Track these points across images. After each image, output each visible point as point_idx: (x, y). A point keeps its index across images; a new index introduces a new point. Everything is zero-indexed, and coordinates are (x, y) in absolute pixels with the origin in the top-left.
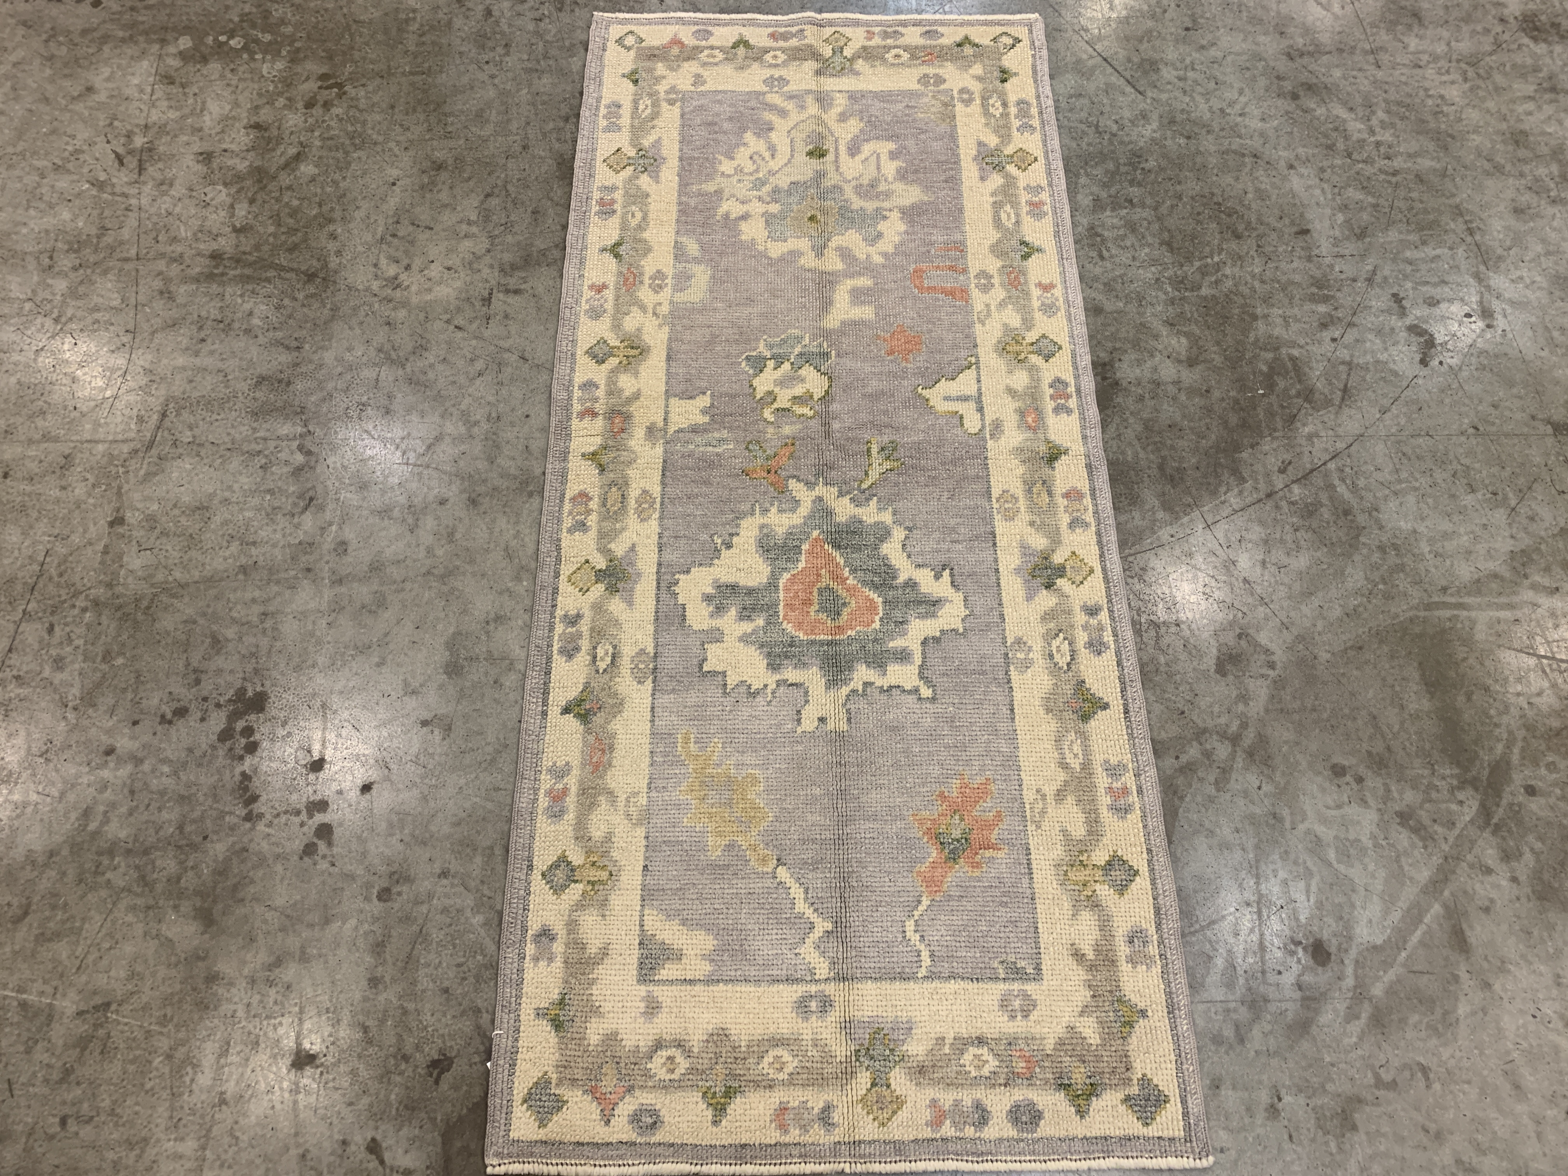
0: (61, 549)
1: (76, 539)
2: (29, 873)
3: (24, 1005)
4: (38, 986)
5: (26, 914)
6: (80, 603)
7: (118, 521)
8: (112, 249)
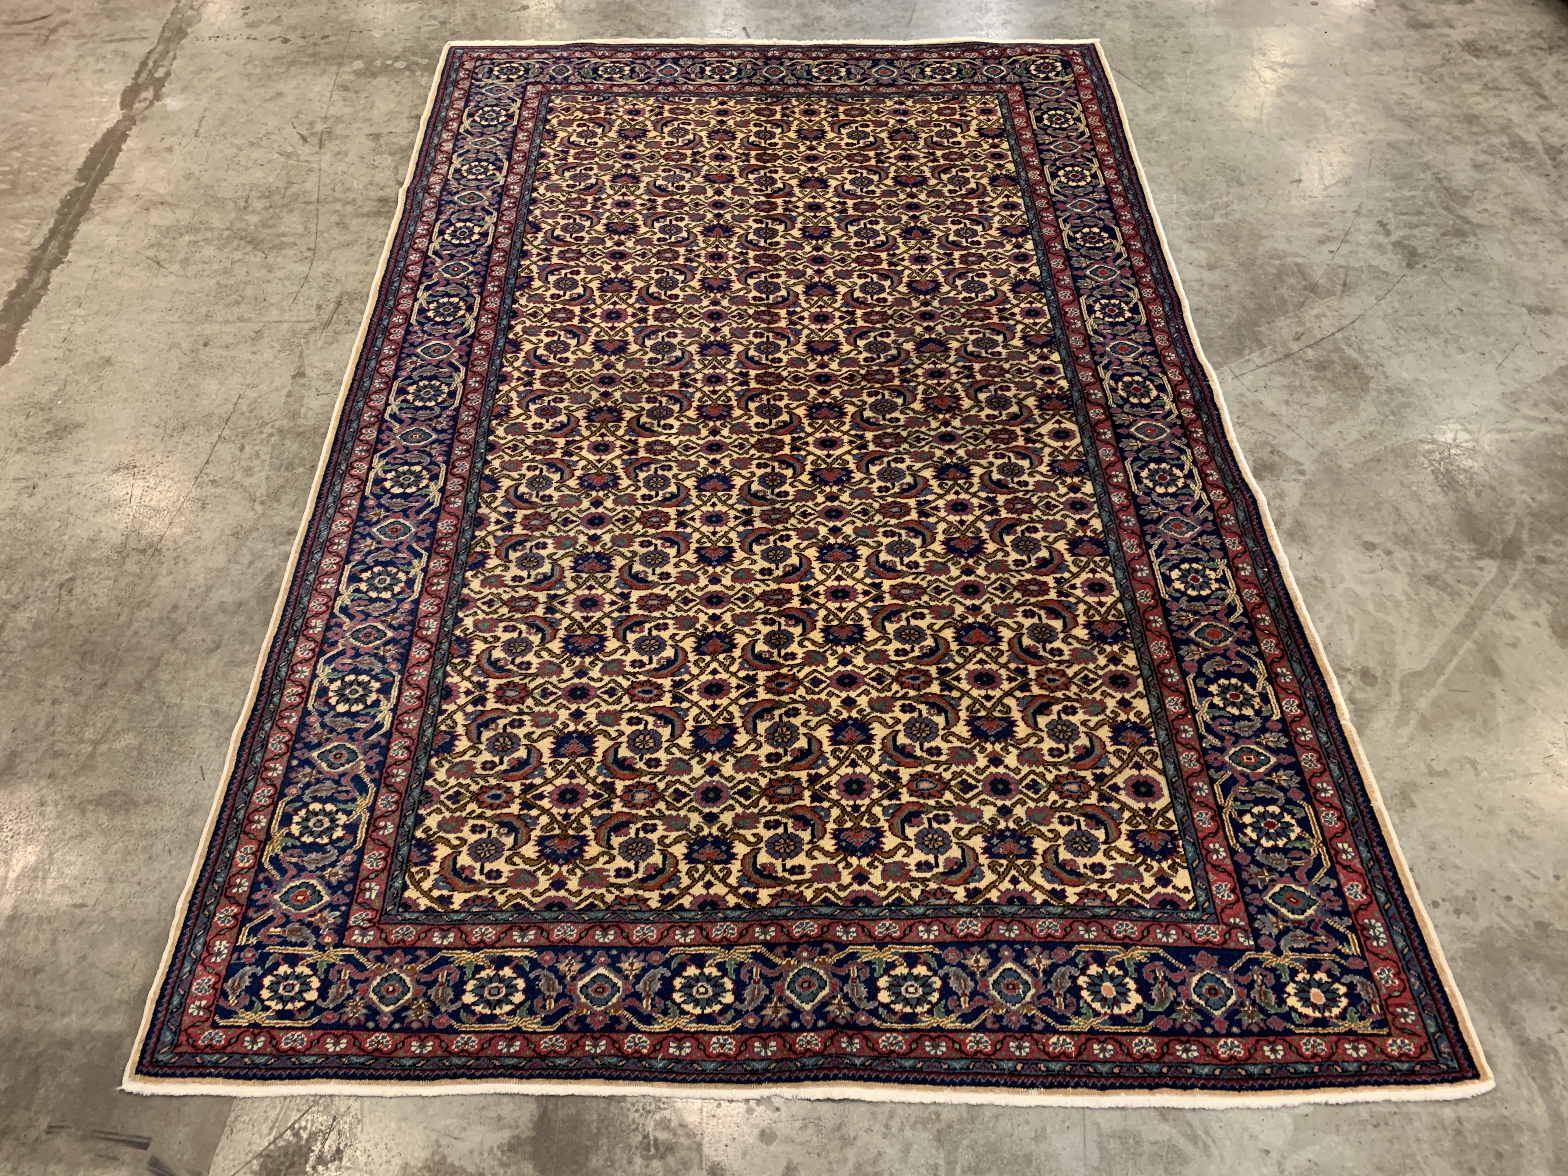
0: (251, 394)
1: (264, 387)
2: (221, 618)
3: (216, 713)
4: (229, 698)
5: (218, 647)
6: (267, 430)
7: (300, 374)
8: (296, 197)
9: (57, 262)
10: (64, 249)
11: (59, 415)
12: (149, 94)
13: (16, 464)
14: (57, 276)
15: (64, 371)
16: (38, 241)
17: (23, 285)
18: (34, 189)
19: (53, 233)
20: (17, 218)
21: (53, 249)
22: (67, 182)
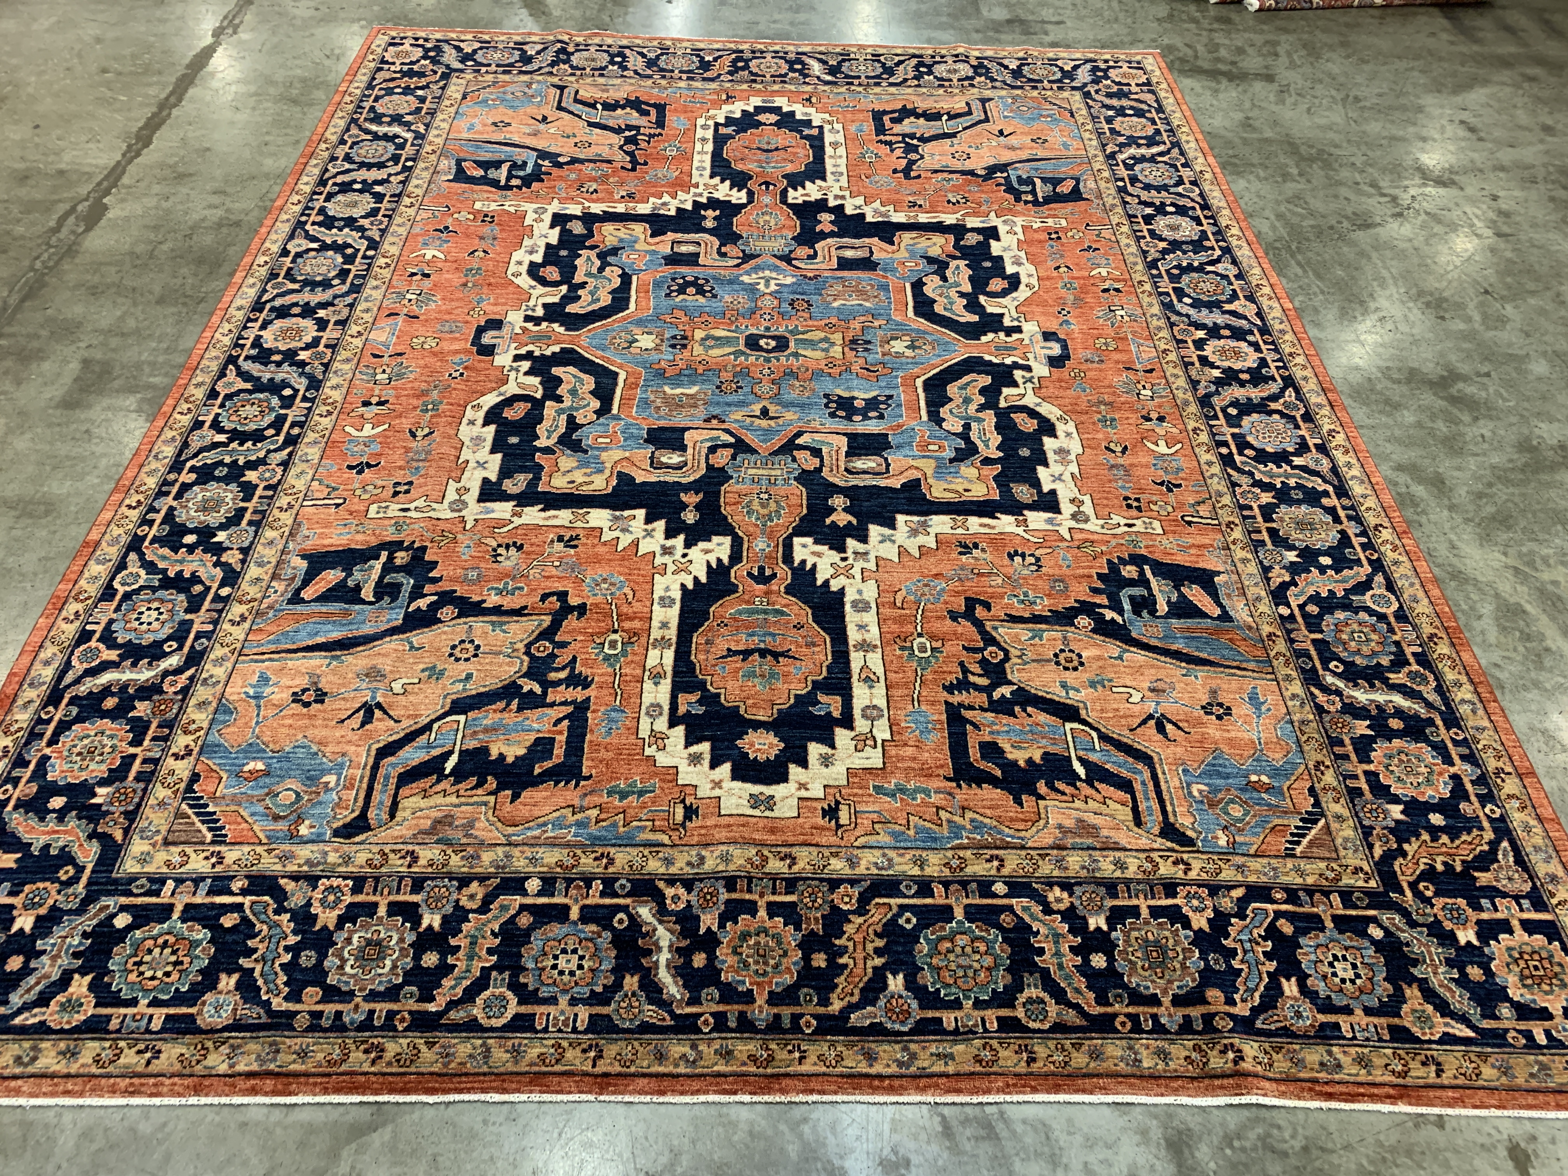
9: (175, 106)
10: (180, 100)
11: (181, 169)
12: (230, 31)
13: (156, 189)
14: (175, 112)
15: (182, 152)
16: (163, 96)
17: (154, 115)
18: (160, 73)
19: (172, 93)
20: (150, 85)
21: (173, 100)
22: (180, 71)
